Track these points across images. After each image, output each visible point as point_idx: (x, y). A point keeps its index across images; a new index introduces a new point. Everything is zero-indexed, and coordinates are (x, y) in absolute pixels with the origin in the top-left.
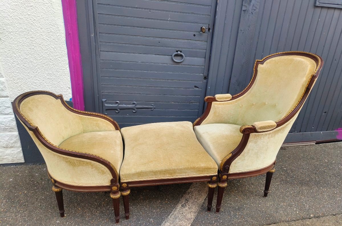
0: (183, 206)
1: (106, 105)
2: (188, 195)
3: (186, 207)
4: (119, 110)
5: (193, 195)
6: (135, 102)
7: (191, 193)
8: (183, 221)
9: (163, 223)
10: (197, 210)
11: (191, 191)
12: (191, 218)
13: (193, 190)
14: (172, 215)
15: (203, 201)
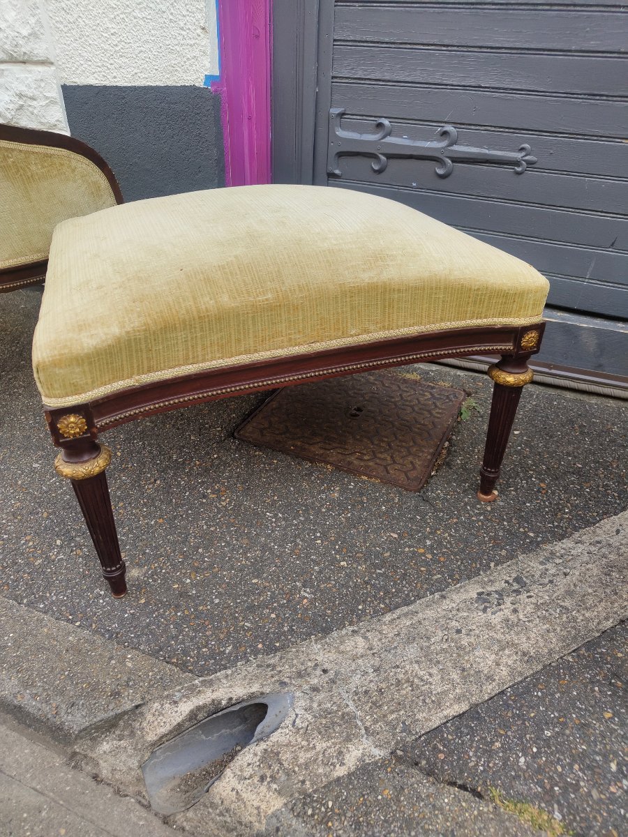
0: (485, 601)
1: (341, 133)
2: (542, 563)
3: (493, 613)
4: (383, 158)
5: (566, 574)
6: (449, 128)
7: (558, 561)
8: (434, 671)
9: (344, 632)
10: (550, 652)
11: (568, 551)
12: (490, 678)
13: (580, 549)
14: (406, 615)
15: (609, 624)
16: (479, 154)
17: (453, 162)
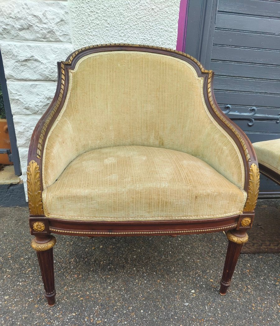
16: (266, 117)
17: (255, 120)
